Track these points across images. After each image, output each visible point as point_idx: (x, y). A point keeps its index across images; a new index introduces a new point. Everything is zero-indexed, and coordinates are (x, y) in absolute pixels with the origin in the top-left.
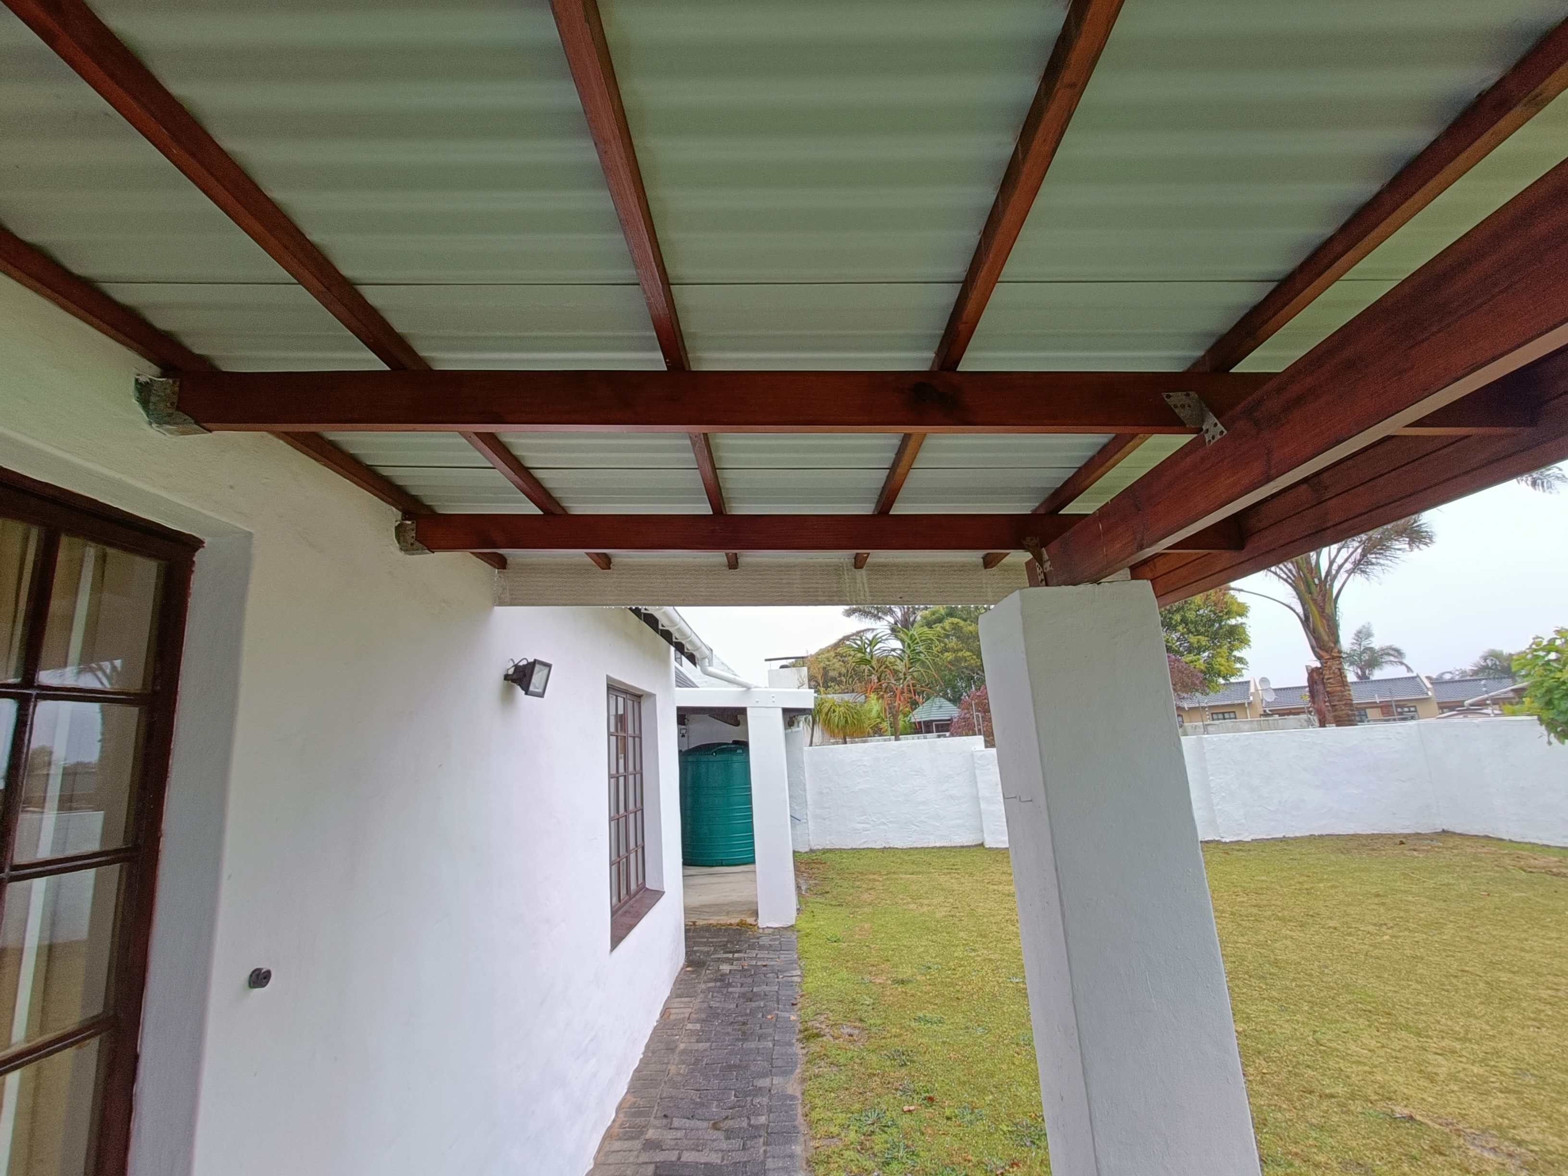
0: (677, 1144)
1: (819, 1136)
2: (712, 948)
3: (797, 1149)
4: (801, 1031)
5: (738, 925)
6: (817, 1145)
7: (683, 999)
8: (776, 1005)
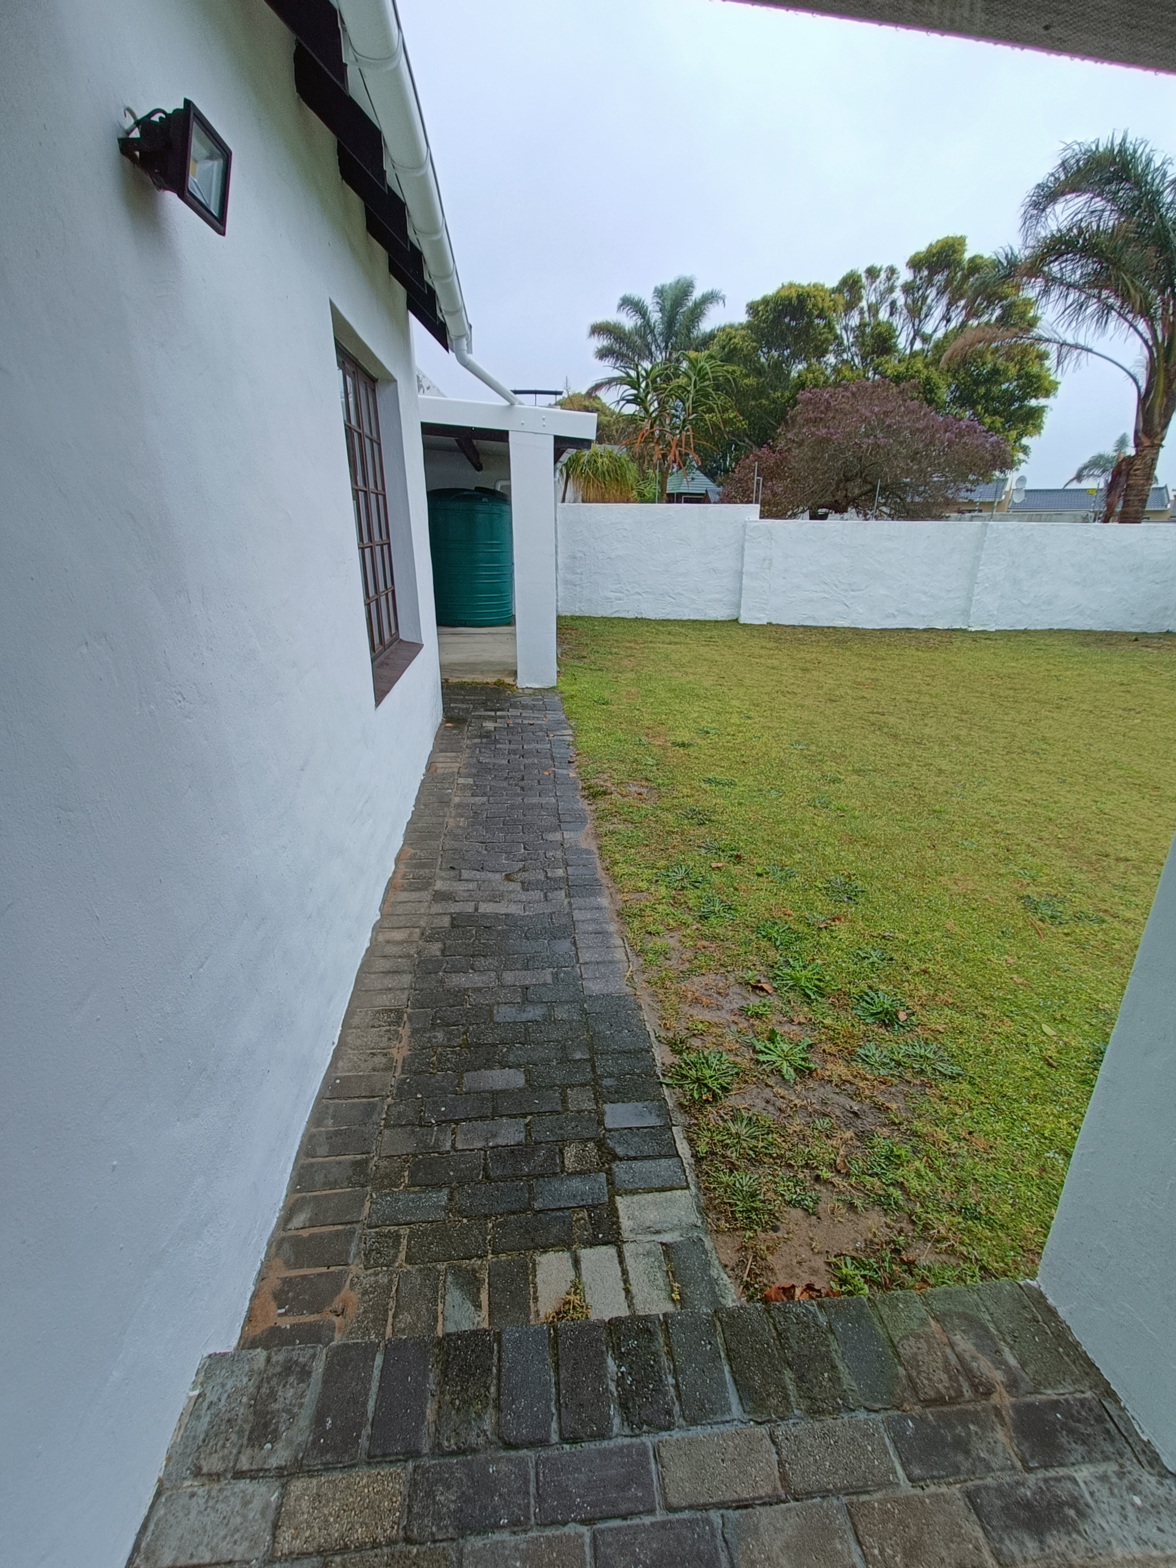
0: (470, 896)
1: (626, 890)
2: (471, 706)
3: (604, 902)
4: (584, 789)
5: (495, 684)
6: (626, 899)
7: (448, 754)
8: (551, 762)
